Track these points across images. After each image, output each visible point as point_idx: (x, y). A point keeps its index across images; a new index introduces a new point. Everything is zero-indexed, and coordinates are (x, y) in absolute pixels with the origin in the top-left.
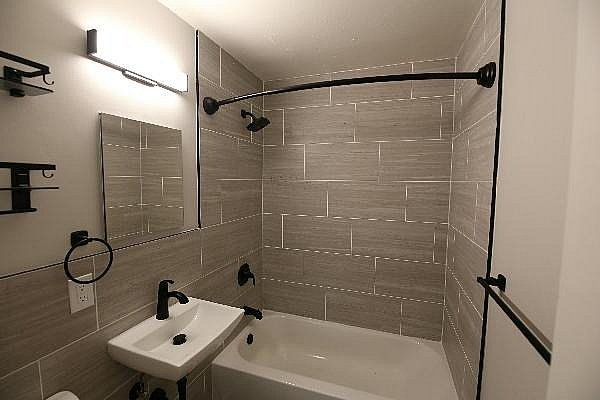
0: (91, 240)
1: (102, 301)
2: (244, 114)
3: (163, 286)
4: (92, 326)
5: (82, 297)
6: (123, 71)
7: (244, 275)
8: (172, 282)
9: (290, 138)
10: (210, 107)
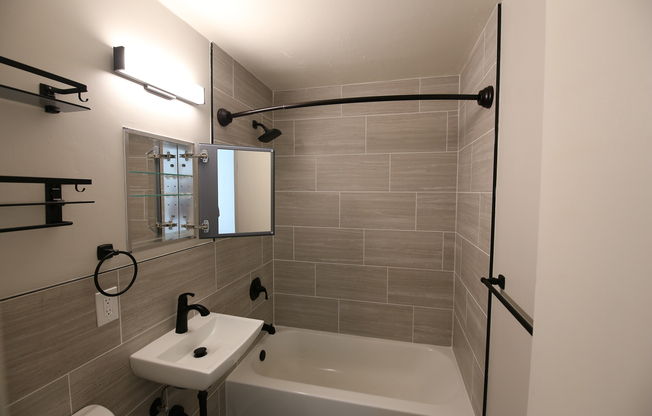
0: (117, 253)
1: (126, 314)
2: (255, 125)
3: (183, 299)
4: (116, 340)
5: (108, 310)
6: (145, 86)
7: (256, 289)
8: (193, 295)
9: (301, 149)
10: (224, 118)
